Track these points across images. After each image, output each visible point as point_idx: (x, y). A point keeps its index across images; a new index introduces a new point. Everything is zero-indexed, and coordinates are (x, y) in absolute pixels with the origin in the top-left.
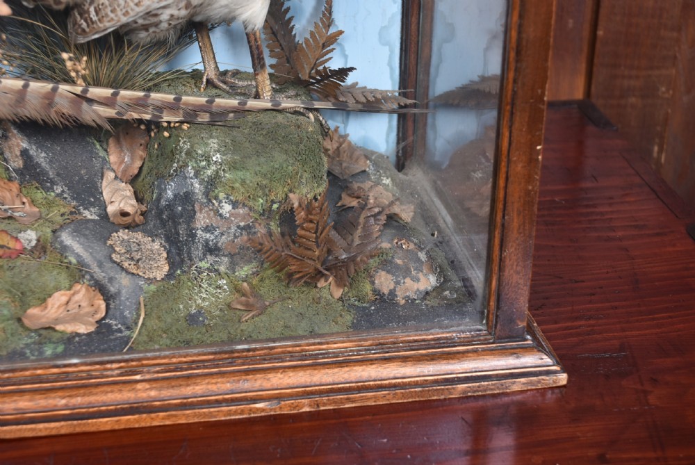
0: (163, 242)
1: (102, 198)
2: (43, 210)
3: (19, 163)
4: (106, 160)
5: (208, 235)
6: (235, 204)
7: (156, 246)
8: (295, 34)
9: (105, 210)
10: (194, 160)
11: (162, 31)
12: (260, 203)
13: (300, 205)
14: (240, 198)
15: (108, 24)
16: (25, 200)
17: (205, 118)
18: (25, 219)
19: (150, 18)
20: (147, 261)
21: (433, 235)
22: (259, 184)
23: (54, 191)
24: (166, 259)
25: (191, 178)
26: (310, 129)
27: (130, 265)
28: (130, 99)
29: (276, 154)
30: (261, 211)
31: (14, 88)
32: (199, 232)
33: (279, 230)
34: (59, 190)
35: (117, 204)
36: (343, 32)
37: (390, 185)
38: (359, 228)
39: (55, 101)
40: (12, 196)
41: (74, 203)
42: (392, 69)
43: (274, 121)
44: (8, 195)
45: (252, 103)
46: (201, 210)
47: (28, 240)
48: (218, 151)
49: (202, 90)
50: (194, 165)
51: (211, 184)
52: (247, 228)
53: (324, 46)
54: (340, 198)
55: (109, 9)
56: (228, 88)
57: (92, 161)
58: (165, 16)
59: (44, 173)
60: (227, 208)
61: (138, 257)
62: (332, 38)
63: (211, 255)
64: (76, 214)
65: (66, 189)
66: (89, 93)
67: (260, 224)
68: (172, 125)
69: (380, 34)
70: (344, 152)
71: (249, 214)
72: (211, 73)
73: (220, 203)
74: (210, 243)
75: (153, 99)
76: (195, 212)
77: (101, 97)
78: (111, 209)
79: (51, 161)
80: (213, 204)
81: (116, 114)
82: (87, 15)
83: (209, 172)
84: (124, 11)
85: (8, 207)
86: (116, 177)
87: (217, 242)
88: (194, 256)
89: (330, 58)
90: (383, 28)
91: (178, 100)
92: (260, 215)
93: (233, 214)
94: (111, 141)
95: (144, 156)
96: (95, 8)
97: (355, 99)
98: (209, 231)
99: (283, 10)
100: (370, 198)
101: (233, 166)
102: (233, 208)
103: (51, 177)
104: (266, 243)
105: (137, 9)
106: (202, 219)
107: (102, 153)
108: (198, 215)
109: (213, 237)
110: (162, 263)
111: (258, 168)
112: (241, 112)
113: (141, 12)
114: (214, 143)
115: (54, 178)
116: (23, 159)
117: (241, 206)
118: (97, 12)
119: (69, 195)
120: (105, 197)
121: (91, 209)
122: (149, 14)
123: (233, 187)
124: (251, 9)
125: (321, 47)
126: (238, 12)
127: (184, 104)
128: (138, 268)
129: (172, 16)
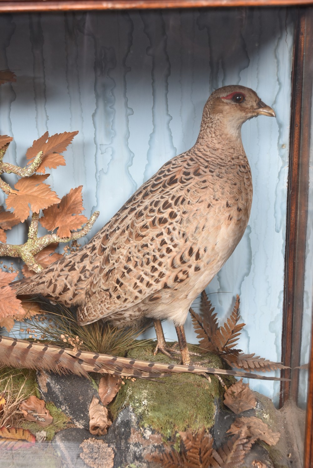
0: (114, 447)
1: (88, 415)
2: (55, 418)
3: (45, 390)
4: (97, 391)
5: (136, 449)
6: (153, 432)
7: (110, 450)
8: (218, 323)
9: (89, 422)
10: (133, 402)
11: (128, 322)
12: (168, 432)
13: (188, 438)
14: (156, 428)
15: (93, 318)
16: (47, 411)
17: (146, 375)
18: (44, 423)
19: (118, 316)
20: (101, 459)
21: (288, 455)
22: (168, 421)
23: (61, 409)
24: (113, 459)
25: (131, 412)
26: (207, 387)
27: (89, 461)
28: (104, 361)
29: (180, 403)
30: (168, 437)
31: (38, 350)
32: (131, 446)
33: (179, 449)
34: (64, 409)
35: (95, 419)
36: (245, 324)
37: (268, 418)
38: (232, 451)
39: (60, 359)
40: (41, 408)
41: (71, 417)
42: (277, 346)
43: (186, 381)
44: (39, 407)
45: (177, 368)
46: (134, 432)
47: (40, 437)
48: (146, 398)
49: (155, 354)
50: (133, 405)
51: (141, 417)
52: (158, 447)
53: (233, 332)
54: (230, 428)
55: (93, 310)
56: (169, 355)
57: (88, 391)
58: (127, 314)
59: (57, 398)
60: (148, 433)
61: (96, 456)
62: (238, 327)
63: (137, 460)
64: (72, 424)
65: (67, 408)
66: (81, 355)
67: (167, 445)
68: (126, 378)
69: (270, 325)
70: (244, 395)
71: (161, 439)
72: (161, 345)
73: (144, 430)
74: (137, 453)
75: (118, 362)
76: (130, 434)
77: (87, 359)
78: (92, 422)
79: (62, 391)
80: (141, 430)
81: (94, 369)
82: (83, 312)
83: (140, 410)
84: (101, 311)
85: (37, 414)
86: (100, 402)
87: (141, 454)
88: (128, 460)
89: (238, 339)
90: (271, 322)
91: (132, 363)
92: (167, 440)
93: (151, 438)
94: (102, 380)
95: (118, 391)
96: (86, 308)
97: (248, 365)
98: (137, 446)
99: (210, 309)
100: (242, 432)
101: (154, 409)
102: (152, 434)
103: (60, 400)
104: (166, 459)
105: (108, 311)
106: (134, 438)
107: (95, 387)
108: (132, 435)
109: (138, 450)
110: (110, 461)
111: (167, 412)
112: (169, 372)
113: (110, 313)
114: (145, 393)
115: (62, 401)
116: (47, 388)
117: (156, 433)
118: (87, 310)
119: (69, 411)
120: (90, 414)
121: (80, 421)
122: (116, 314)
123: (153, 421)
124: (176, 314)
125: (231, 333)
126: (169, 315)
127: (136, 366)
128: (94, 464)
129: (131, 315)
